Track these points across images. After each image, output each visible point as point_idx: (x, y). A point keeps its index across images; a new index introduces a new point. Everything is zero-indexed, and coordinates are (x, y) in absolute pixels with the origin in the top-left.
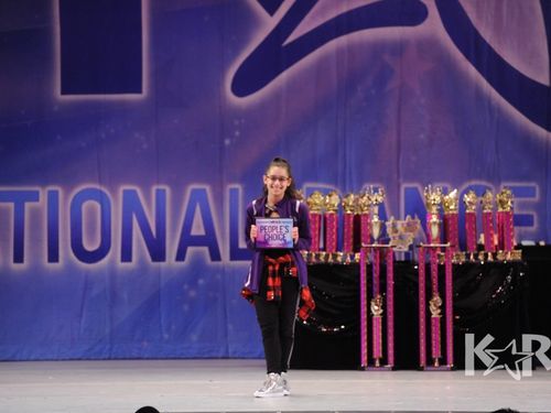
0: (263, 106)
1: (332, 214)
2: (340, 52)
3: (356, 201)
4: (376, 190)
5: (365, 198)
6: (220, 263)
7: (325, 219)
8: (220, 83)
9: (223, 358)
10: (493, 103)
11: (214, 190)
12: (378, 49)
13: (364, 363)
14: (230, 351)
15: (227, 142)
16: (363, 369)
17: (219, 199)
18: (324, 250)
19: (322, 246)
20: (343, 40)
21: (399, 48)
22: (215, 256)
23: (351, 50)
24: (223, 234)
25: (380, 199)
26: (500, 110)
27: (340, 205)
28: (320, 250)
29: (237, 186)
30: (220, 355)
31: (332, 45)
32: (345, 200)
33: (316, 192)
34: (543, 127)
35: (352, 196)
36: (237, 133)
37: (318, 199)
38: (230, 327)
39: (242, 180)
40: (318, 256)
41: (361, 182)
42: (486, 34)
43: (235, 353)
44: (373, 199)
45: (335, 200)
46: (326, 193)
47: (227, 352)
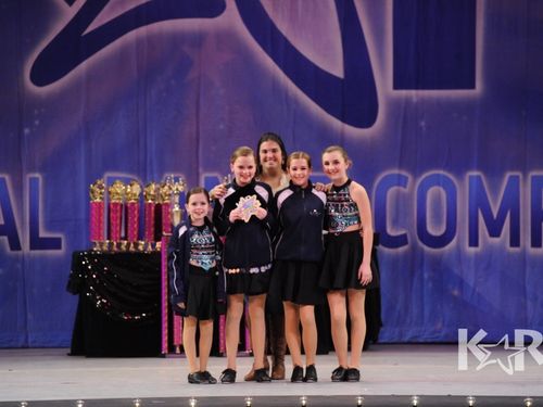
0: (62, 96)
1: (133, 204)
2: (139, 42)
3: (157, 190)
4: (177, 180)
5: (166, 188)
6: (20, 253)
7: (126, 208)
8: (19, 73)
9: (23, 347)
10: (290, 94)
11: (13, 180)
12: (177, 40)
13: (165, 351)
14: (30, 340)
15: (27, 131)
16: (163, 356)
17: (19, 188)
18: (125, 238)
19: (123, 235)
20: (142, 31)
21: (198, 40)
22: (15, 245)
23: (151, 40)
24: (23, 223)
25: (181, 188)
26: (297, 101)
27: (141, 194)
28: (121, 239)
29: (37, 175)
30: (20, 345)
31: (131, 36)
32: (145, 189)
33: (118, 181)
34: (338, 118)
35: (153, 186)
36: (37, 122)
37: (119, 188)
38: (30, 316)
39: (42, 170)
40: (119, 245)
41: (162, 172)
42: (283, 27)
43: (35, 342)
44: (174, 188)
45: (136, 189)
46: (127, 182)
47: (26, 341)
